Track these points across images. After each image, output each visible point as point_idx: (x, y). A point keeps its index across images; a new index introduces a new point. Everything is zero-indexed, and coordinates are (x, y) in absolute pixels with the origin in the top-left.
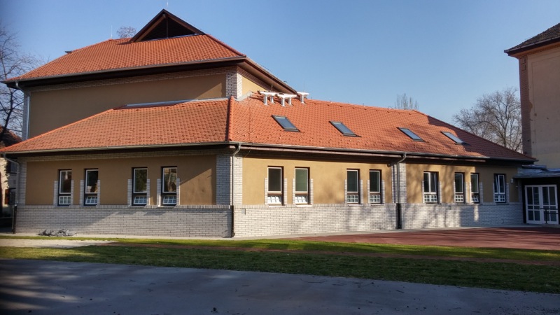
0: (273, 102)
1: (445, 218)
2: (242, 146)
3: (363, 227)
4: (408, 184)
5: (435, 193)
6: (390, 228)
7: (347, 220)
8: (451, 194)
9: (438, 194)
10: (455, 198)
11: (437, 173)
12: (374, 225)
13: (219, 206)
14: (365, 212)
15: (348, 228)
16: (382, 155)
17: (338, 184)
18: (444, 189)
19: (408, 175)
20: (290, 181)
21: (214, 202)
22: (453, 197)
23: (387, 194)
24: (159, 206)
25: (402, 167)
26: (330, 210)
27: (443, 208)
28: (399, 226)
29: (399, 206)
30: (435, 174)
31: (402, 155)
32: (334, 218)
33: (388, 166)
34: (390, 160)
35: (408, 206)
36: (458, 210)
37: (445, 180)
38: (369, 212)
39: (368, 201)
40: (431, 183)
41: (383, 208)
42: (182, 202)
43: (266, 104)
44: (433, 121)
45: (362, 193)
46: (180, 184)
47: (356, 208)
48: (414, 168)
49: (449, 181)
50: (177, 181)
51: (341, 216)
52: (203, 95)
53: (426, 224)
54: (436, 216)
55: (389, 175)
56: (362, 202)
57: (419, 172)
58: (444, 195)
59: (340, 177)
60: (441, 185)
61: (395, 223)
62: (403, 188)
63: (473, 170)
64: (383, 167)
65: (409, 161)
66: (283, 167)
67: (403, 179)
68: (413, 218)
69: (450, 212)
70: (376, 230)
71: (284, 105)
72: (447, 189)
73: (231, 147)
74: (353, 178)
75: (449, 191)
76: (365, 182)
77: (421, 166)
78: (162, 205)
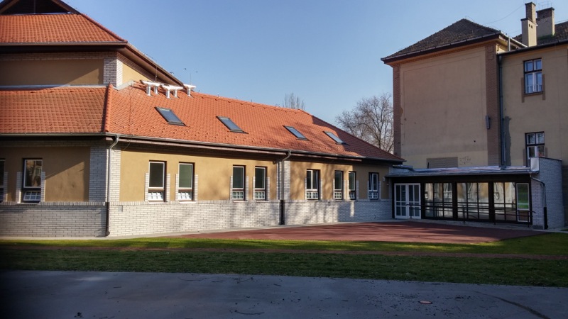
0: (157, 92)
1: (325, 213)
2: (120, 138)
3: (248, 224)
4: (292, 181)
5: (316, 190)
6: (274, 224)
7: (232, 217)
8: (331, 191)
9: (319, 191)
10: (334, 195)
11: (319, 171)
12: (257, 222)
13: (92, 203)
14: (250, 209)
15: (232, 225)
16: (268, 152)
17: (223, 180)
18: (324, 186)
19: (292, 172)
20: (173, 176)
21: (86, 198)
22: (332, 194)
23: (271, 191)
24: (19, 202)
25: (287, 165)
26: (214, 207)
27: (323, 205)
28: (282, 222)
29: (282, 202)
30: (317, 172)
31: (287, 152)
32: (219, 216)
33: (274, 164)
34: (275, 158)
35: (290, 203)
36: (336, 206)
37: (325, 177)
38: (253, 209)
39: (252, 198)
40: (313, 180)
41: (267, 205)
42: (47, 198)
43: (149, 95)
44: (317, 121)
45: (247, 189)
46: (46, 179)
47: (241, 205)
48: (298, 166)
49: (329, 179)
50: (43, 174)
51: (225, 213)
52: (76, 80)
53: (307, 220)
54: (316, 212)
55: (274, 172)
56: (247, 198)
57: (302, 169)
58: (324, 192)
59: (226, 174)
60: (322, 183)
61: (278, 220)
62: (287, 185)
63: (351, 168)
64: (268, 165)
65: (294, 159)
66: (166, 162)
67: (287, 176)
68: (296, 214)
69: (329, 209)
70: (259, 227)
71: (169, 97)
72: (327, 187)
73: (107, 139)
74: (239, 175)
75: (329, 189)
76: (251, 179)
77: (304, 163)
78: (22, 201)
